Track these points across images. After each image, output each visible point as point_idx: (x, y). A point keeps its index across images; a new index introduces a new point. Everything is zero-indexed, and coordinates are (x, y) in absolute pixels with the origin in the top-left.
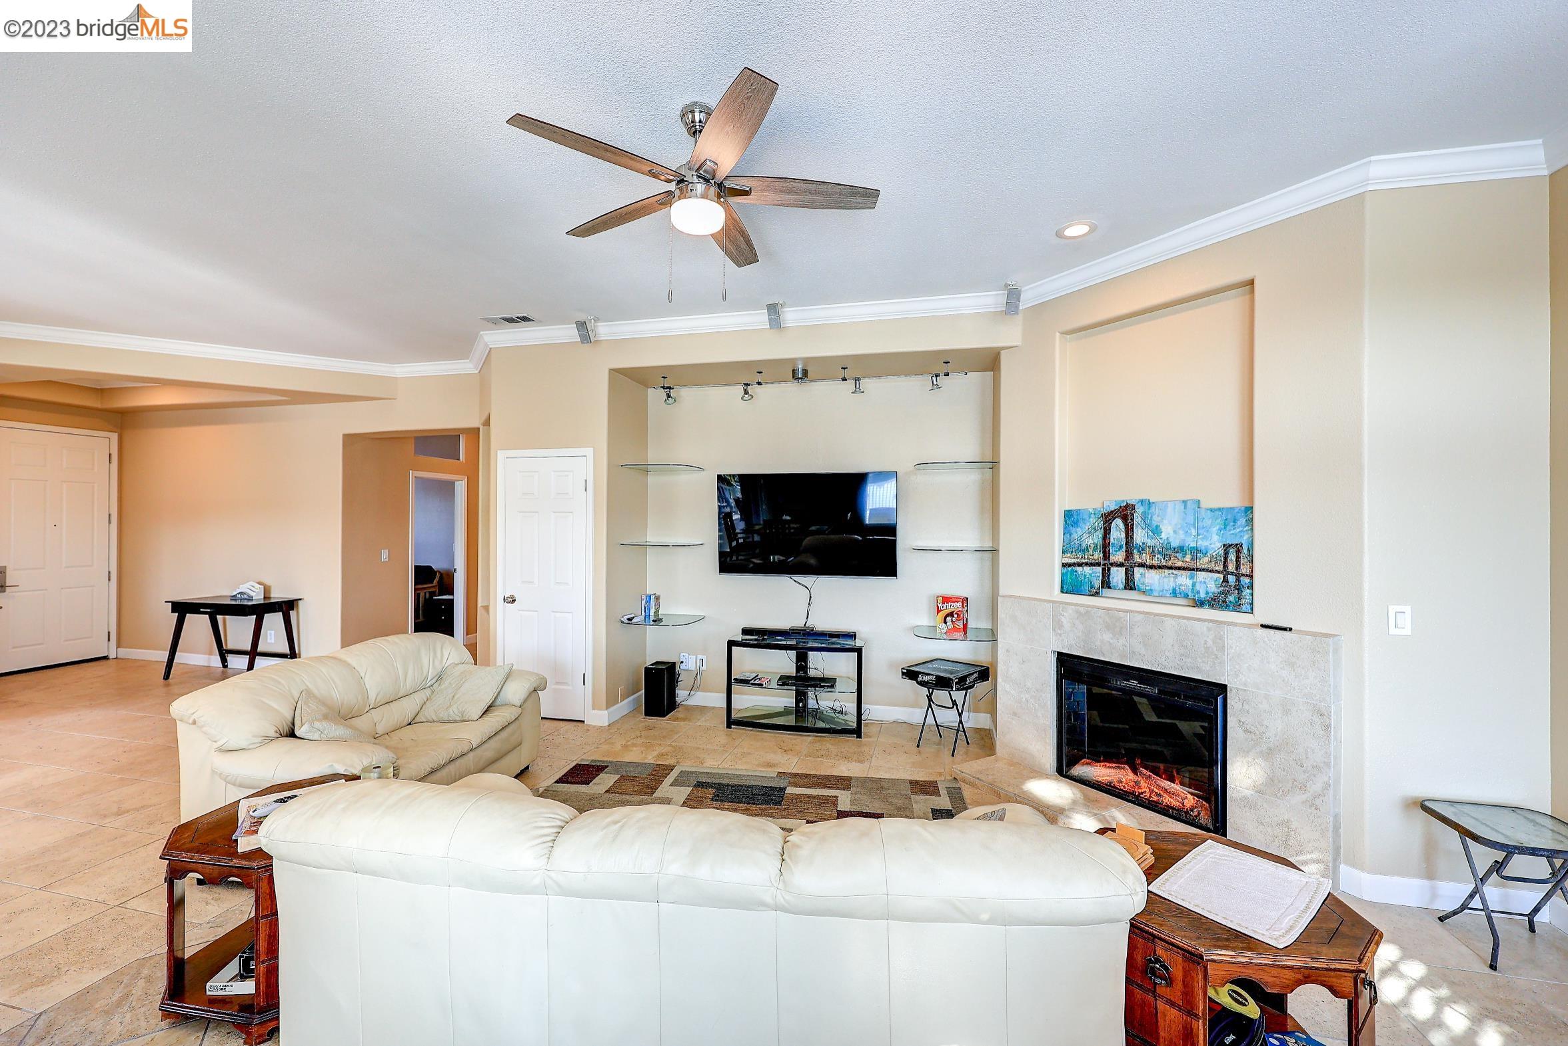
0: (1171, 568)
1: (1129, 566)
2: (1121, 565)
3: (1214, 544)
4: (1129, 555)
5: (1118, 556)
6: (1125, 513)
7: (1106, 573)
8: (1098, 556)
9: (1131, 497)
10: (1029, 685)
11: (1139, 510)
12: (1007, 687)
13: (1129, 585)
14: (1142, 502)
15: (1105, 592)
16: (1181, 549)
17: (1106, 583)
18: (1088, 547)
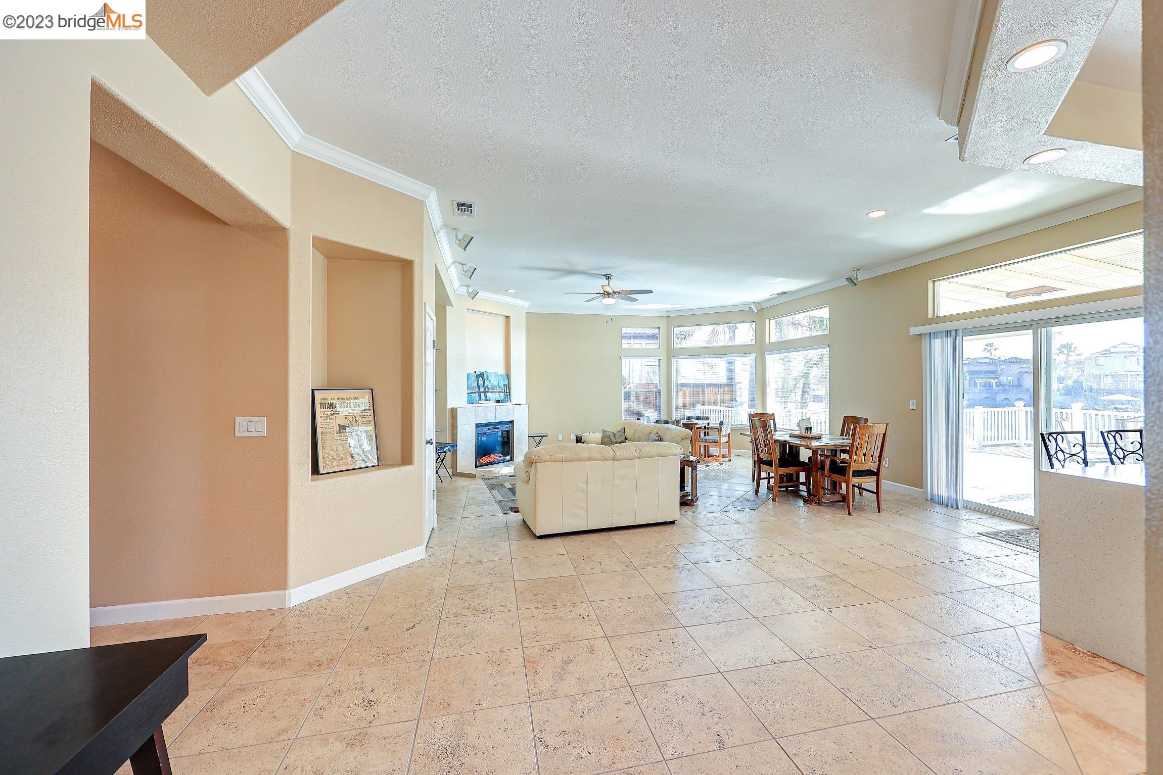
0: (494, 392)
1: (485, 392)
2: (483, 392)
3: (502, 384)
4: (485, 389)
5: (482, 390)
6: (481, 375)
7: (480, 395)
8: (477, 390)
9: (483, 370)
10: (469, 439)
11: (485, 374)
12: (461, 443)
13: (486, 400)
14: (486, 372)
15: (480, 402)
16: (495, 387)
17: (480, 399)
18: (474, 387)
